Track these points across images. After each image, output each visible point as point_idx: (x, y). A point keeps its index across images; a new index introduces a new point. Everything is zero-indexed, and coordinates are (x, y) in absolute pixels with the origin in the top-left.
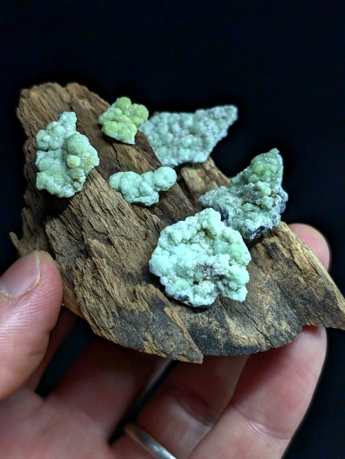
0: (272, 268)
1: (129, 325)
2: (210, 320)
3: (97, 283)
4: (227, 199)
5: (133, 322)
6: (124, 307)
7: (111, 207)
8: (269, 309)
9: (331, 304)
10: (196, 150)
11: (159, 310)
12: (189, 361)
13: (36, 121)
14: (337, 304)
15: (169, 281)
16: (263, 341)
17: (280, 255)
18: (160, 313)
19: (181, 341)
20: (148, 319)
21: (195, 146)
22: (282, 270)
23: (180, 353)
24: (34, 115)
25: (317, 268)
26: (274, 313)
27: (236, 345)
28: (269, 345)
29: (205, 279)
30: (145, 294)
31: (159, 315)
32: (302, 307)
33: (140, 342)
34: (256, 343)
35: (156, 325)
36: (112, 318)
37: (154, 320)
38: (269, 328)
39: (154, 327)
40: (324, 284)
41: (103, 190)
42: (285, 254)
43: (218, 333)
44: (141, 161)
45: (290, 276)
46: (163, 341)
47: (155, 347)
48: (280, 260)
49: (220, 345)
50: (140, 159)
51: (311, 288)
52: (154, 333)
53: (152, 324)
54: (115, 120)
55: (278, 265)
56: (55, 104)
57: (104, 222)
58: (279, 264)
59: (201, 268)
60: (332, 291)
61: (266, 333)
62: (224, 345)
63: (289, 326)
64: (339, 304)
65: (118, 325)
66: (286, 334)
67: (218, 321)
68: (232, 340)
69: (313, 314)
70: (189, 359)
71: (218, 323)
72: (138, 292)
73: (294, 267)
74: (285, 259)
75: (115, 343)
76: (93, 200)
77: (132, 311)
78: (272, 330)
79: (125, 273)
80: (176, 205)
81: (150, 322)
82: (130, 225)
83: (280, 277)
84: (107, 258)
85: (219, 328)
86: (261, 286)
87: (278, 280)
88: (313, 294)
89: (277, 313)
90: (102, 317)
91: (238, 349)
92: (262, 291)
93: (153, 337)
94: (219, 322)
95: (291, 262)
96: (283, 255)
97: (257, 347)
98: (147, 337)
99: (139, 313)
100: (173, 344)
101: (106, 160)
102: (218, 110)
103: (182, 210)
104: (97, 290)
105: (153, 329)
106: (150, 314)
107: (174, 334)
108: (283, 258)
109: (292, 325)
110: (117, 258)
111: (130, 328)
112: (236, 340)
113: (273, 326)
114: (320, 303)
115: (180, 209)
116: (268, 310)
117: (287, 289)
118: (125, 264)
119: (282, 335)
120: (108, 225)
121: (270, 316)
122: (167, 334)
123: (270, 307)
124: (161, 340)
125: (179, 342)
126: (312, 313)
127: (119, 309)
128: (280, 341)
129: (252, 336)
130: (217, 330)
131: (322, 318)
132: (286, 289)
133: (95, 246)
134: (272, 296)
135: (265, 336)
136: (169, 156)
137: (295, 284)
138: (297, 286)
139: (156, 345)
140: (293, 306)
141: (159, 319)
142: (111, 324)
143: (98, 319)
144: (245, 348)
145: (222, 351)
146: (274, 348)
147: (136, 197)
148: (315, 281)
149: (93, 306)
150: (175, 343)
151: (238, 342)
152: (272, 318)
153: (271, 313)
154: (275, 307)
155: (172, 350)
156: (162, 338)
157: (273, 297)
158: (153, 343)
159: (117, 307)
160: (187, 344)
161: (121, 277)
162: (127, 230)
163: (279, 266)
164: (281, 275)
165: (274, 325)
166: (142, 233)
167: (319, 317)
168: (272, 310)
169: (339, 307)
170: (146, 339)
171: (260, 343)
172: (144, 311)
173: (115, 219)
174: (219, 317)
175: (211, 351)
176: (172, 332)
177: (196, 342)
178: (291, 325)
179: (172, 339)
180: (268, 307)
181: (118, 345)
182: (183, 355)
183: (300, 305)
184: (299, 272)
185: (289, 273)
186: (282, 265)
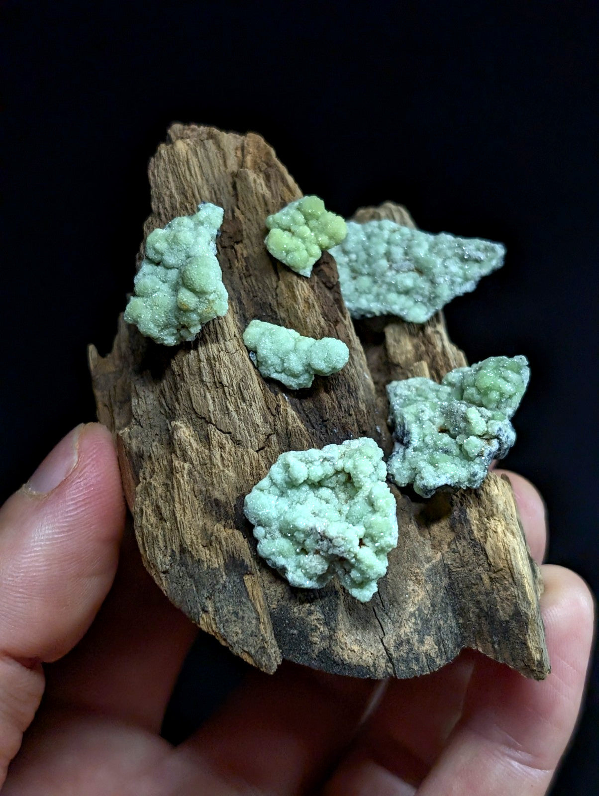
0: (449, 544)
1: (188, 579)
2: (312, 608)
3: (166, 496)
4: (423, 411)
5: (196, 577)
6: (190, 549)
7: (229, 381)
8: (414, 613)
9: (517, 631)
10: (416, 302)
11: (236, 575)
12: (254, 665)
13: (171, 192)
14: (525, 635)
15: (266, 535)
16: (382, 662)
17: (466, 531)
18: (235, 579)
19: (252, 632)
20: (217, 582)
21: (417, 293)
22: (461, 552)
23: (245, 649)
24: (171, 179)
25: (515, 570)
26: (419, 622)
27: (336, 659)
28: (389, 670)
29: (317, 552)
30: (224, 543)
31: (234, 582)
32: (473, 619)
33: (195, 610)
34: (371, 662)
35: (225, 595)
36: (169, 558)
37: (224, 586)
38: (401, 644)
39: (222, 597)
40: (517, 598)
41: (226, 348)
42: (475, 532)
43: (316, 632)
44: (309, 308)
45: (470, 567)
46: (227, 621)
47: (214, 626)
48: (464, 538)
49: (313, 651)
50: (309, 304)
51: (496, 596)
52: (218, 605)
53: (221, 592)
54: (289, 230)
55: (458, 544)
56: (212, 168)
57: (211, 402)
58: (461, 544)
59: (317, 535)
60: (526, 613)
61: (393, 653)
62: (318, 653)
63: (436, 647)
64: (529, 636)
65: (175, 572)
66: (425, 660)
67: (323, 613)
68: (334, 648)
69: (486, 636)
70: (255, 662)
71: (323, 617)
72: (216, 537)
73: (481, 556)
74: (472, 540)
75: (164, 595)
76: (205, 360)
77: (199, 561)
78: (405, 648)
79: (210, 497)
80: (337, 398)
81: (217, 587)
82: (247, 419)
83: (456, 563)
84: (192, 463)
85: (320, 624)
86: (418, 571)
87: (451, 567)
88: (496, 606)
89: (426, 621)
90: (157, 551)
91: (338, 665)
92: (417, 579)
93: (216, 610)
94: (325, 616)
95: (479, 546)
96: (471, 532)
97: (369, 669)
98: (207, 607)
99: (207, 568)
100: (240, 631)
101: (260, 286)
102: (473, 246)
103: (343, 409)
104: (162, 507)
105: (218, 598)
106: (222, 576)
107: (246, 618)
108: (470, 537)
109: (444, 645)
110: (206, 468)
111: (188, 583)
112: (341, 650)
113: (408, 641)
114: (501, 622)
115: (340, 407)
116: (412, 615)
117: (461, 585)
118: (215, 482)
119: (417, 660)
120: (215, 407)
121: (411, 624)
122: (236, 614)
123: (418, 609)
124: (225, 618)
125: (249, 633)
126: (485, 634)
127: (183, 550)
128: (410, 669)
129: (370, 649)
130: (316, 626)
131: (496, 646)
132: (458, 584)
133: (180, 440)
134: (430, 591)
135: (389, 654)
136: (371, 297)
137: (473, 582)
138: (476, 586)
139: (216, 624)
140: (460, 612)
141: (232, 588)
142: (164, 566)
143: (151, 550)
144: (349, 665)
145: (313, 662)
146: (396, 677)
147: (276, 372)
148: (506, 589)
149: (150, 529)
150: (243, 632)
151: (343, 655)
152: (412, 630)
153: (413, 620)
154: (426, 612)
155: (235, 639)
156: (227, 617)
157: (429, 595)
158: (213, 619)
159: (181, 546)
160: (259, 638)
161: (202, 501)
162: (239, 426)
163: (460, 547)
164: (458, 560)
165: (411, 641)
166: (261, 436)
167: (493, 643)
168: (419, 615)
169: (526, 640)
170: (206, 609)
171: (376, 665)
172: (215, 568)
173: (228, 402)
174: (327, 608)
175: (296, 657)
176: (244, 615)
177: (278, 636)
178: (441, 646)
179: (241, 625)
180: (415, 609)
181: (166, 598)
182: (248, 653)
183: (471, 615)
184: (486, 565)
185: (471, 561)
186: (464, 546)
